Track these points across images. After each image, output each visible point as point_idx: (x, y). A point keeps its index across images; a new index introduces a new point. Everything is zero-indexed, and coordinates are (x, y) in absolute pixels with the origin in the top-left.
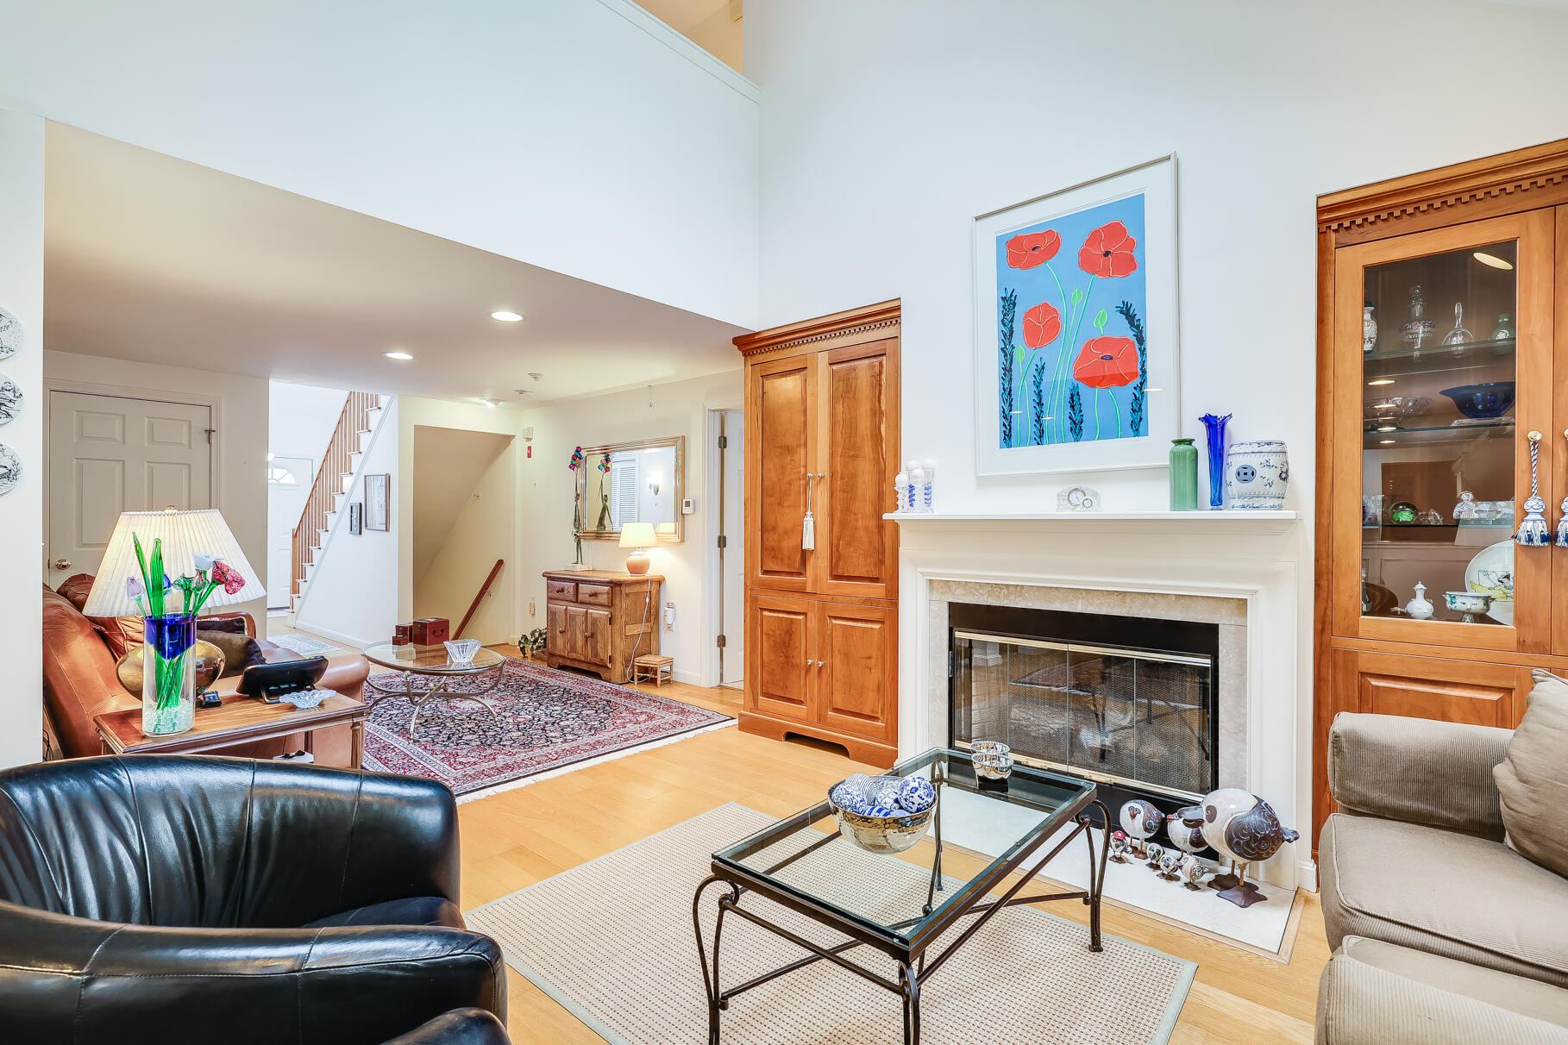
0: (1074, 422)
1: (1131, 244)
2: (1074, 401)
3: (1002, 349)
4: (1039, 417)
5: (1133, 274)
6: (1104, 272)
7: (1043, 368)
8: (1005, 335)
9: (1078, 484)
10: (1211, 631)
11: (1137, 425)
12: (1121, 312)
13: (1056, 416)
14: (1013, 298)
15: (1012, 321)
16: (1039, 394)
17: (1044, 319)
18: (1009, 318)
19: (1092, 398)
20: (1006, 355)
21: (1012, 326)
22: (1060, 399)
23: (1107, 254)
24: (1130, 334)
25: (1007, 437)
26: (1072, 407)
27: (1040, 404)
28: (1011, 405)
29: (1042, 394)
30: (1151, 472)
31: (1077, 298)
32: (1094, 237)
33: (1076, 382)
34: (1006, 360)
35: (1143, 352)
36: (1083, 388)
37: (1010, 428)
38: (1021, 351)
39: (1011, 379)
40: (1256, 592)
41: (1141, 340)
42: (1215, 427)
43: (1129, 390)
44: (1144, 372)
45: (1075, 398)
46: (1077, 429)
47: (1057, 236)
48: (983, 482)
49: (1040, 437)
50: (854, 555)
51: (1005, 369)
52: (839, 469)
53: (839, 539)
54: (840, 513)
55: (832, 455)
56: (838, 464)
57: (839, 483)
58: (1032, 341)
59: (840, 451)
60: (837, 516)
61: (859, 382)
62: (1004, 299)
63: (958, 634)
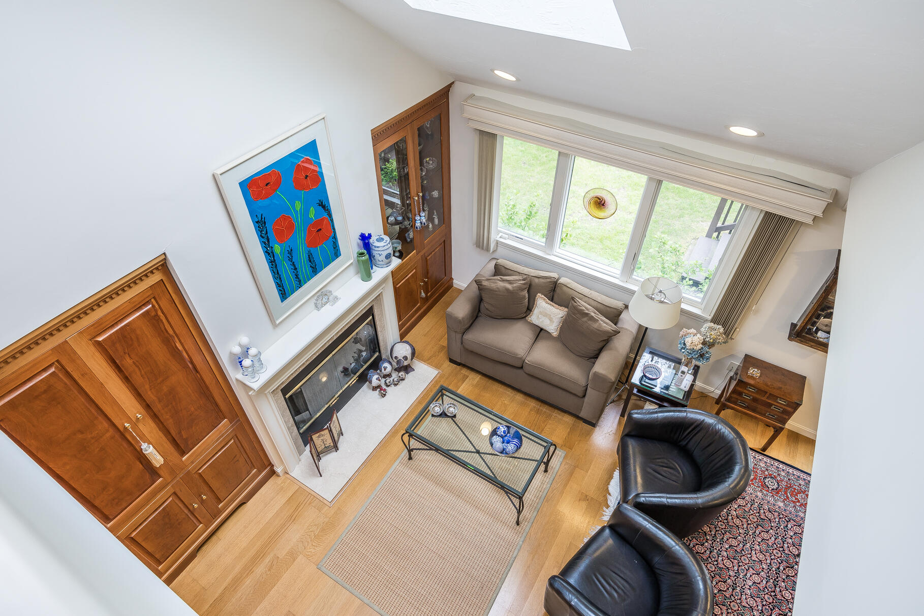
0: (313, 268)
2: (310, 258)
3: (266, 252)
4: (296, 276)
5: (319, 184)
6: (307, 187)
7: (292, 250)
8: (265, 243)
10: (372, 308)
11: (336, 253)
12: (319, 205)
13: (305, 270)
14: (263, 220)
15: (267, 233)
16: (293, 264)
17: (284, 224)
18: (264, 231)
19: (317, 252)
20: (269, 254)
21: (268, 237)
22: (304, 261)
23: (307, 177)
24: (325, 214)
25: (284, 295)
26: (310, 261)
27: (295, 269)
28: (280, 278)
29: (295, 263)
31: (298, 206)
32: (297, 168)
33: (308, 249)
34: (270, 257)
35: (332, 220)
36: (312, 250)
37: (284, 290)
38: (277, 248)
39: (276, 265)
41: (330, 215)
42: (365, 237)
43: (331, 240)
44: (334, 229)
45: (310, 256)
46: (315, 270)
47: (278, 173)
49: (300, 285)
50: (197, 428)
51: (271, 262)
52: (155, 398)
53: (180, 433)
54: (171, 420)
55: (138, 395)
56: (150, 396)
57: (159, 406)
58: (281, 241)
59: (147, 387)
60: (170, 424)
61: (138, 332)
62: (258, 222)
63: (289, 395)
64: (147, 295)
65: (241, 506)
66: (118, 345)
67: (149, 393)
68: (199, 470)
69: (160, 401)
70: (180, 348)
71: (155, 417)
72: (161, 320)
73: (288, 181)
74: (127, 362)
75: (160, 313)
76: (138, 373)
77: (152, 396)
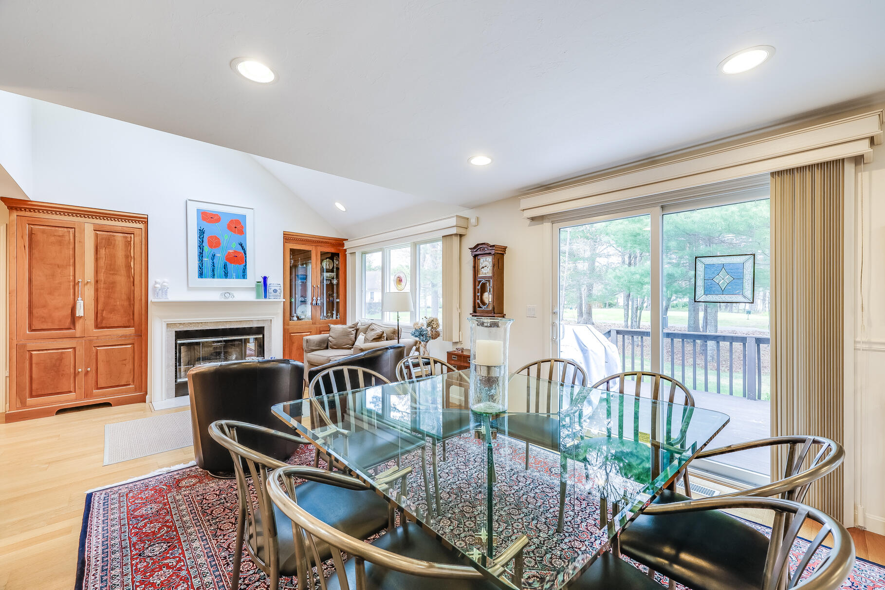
0: (225, 273)
1: (242, 227)
2: (225, 267)
3: (199, 246)
4: (213, 270)
5: (243, 235)
6: (235, 232)
7: (215, 255)
8: (200, 242)
9: (227, 291)
10: (263, 328)
11: (244, 276)
12: (239, 244)
13: (219, 269)
14: (203, 231)
15: (203, 238)
16: (213, 263)
17: (214, 240)
18: (202, 236)
19: (231, 267)
20: (200, 248)
21: (203, 240)
22: (221, 266)
23: (236, 227)
24: (242, 251)
25: (201, 275)
26: (225, 268)
27: (214, 266)
28: (202, 264)
29: (215, 263)
30: (251, 289)
31: (226, 237)
32: (232, 221)
33: (226, 262)
34: (201, 250)
35: (246, 257)
36: (228, 263)
37: (202, 272)
38: (206, 249)
39: (202, 256)
40: (274, 317)
41: (245, 254)
42: (265, 279)
43: (242, 266)
44: (246, 262)
46: (226, 275)
47: (220, 217)
48: (189, 289)
49: (213, 276)
50: (114, 317)
51: (200, 253)
52: (103, 279)
53: (103, 311)
54: (103, 299)
55: (97, 272)
56: (102, 277)
57: (102, 285)
58: (211, 246)
59: (103, 270)
60: (101, 300)
61: (117, 242)
62: (200, 230)
63: (179, 342)
64: (131, 230)
65: (107, 404)
66: (104, 241)
67: (102, 274)
68: (98, 346)
69: (104, 283)
70: (132, 266)
71: (97, 290)
72: (131, 246)
73: (225, 222)
74: (102, 252)
75: (132, 242)
76: (104, 260)
77: (102, 276)
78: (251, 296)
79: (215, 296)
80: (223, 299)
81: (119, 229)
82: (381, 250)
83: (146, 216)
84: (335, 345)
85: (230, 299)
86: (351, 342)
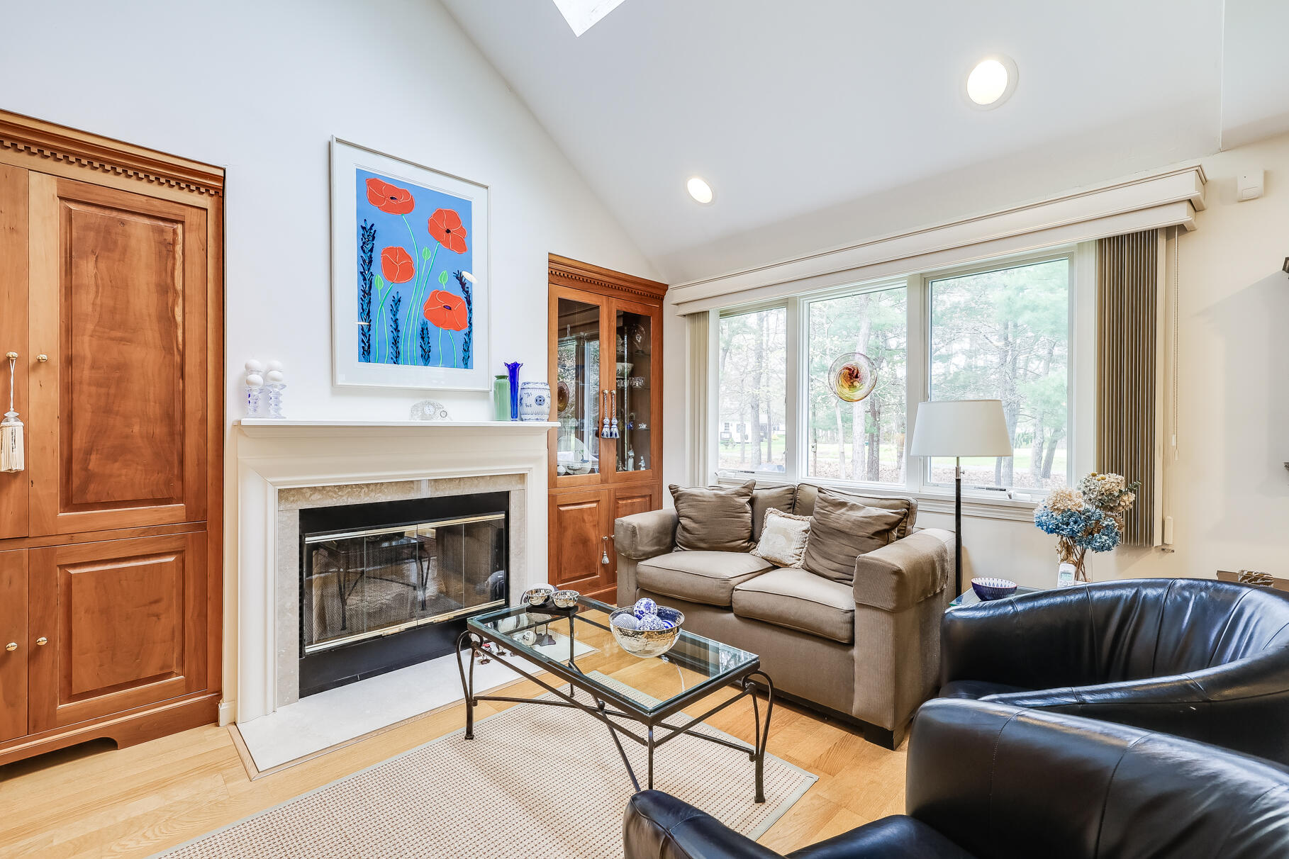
0: (424, 350)
1: (463, 232)
2: (424, 334)
3: (361, 273)
4: (395, 341)
5: (464, 253)
6: (446, 243)
7: (399, 301)
8: (364, 261)
9: (429, 399)
10: (506, 495)
11: (466, 361)
12: (457, 278)
13: (410, 344)
14: (372, 231)
15: (371, 250)
16: (396, 321)
17: (400, 260)
18: (369, 247)
19: (437, 334)
20: (365, 279)
21: (371, 255)
22: (413, 330)
23: (448, 231)
24: (463, 296)
25: (366, 352)
26: (423, 338)
27: (397, 330)
28: (369, 325)
29: (399, 322)
30: (484, 394)
31: (427, 254)
32: (439, 213)
33: (426, 320)
34: (365, 284)
35: (470, 311)
36: (430, 326)
37: (369, 345)
38: (379, 281)
39: (370, 302)
40: (531, 468)
41: (469, 303)
42: (514, 369)
43: (461, 335)
44: (471, 324)
45: (425, 332)
46: (426, 357)
47: (412, 198)
48: (338, 390)
49: (396, 359)
50: (124, 471)
51: (364, 291)
52: (88, 355)
53: (88, 452)
54: (88, 416)
55: (68, 331)
56: (85, 346)
57: (86, 373)
58: (389, 275)
59: (90, 327)
60: (83, 420)
61: (133, 243)
62: (364, 228)
63: (309, 540)
64: (174, 211)
65: (105, 744)
66: (92, 234)
67: (86, 339)
68: (74, 566)
69: (92, 367)
70: (179, 319)
71: (68, 388)
72: (174, 258)
73: (423, 213)
74: (87, 269)
75: (179, 248)
76: (92, 296)
77: (86, 346)
78: (479, 414)
79: (397, 413)
80: (417, 421)
81: (139, 204)
82: (785, 303)
83: (221, 173)
84: (702, 540)
85: (438, 421)
86: (746, 534)
